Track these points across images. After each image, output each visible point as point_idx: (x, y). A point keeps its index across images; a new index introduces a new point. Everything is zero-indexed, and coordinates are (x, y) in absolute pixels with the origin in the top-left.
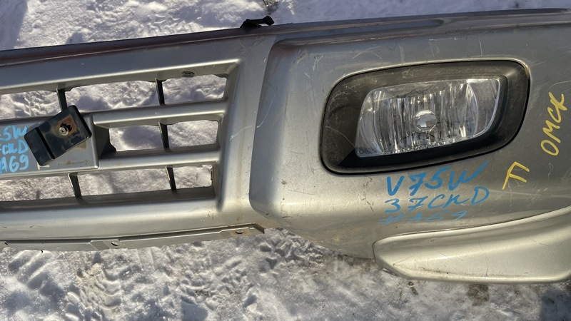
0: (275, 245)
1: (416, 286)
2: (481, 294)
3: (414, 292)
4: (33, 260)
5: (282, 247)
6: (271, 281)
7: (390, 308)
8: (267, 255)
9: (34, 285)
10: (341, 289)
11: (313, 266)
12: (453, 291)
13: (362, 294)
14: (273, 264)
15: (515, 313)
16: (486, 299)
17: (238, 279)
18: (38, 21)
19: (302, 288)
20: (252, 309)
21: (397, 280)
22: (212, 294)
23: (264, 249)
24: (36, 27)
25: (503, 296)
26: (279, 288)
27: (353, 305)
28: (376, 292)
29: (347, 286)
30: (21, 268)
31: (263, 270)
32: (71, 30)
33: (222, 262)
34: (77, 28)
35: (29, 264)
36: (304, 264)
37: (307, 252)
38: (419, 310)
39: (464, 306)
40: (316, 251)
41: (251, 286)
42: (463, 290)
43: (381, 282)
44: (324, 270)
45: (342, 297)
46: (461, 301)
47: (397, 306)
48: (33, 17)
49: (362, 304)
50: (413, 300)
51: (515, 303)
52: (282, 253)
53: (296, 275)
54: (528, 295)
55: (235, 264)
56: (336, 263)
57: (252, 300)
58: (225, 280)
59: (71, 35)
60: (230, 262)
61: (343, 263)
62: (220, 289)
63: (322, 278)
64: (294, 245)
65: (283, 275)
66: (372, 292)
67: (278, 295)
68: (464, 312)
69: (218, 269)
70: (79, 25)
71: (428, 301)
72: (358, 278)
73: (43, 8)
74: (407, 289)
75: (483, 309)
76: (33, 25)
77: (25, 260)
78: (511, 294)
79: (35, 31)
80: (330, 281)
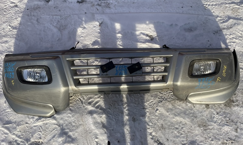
0: (161, 97)
1: (194, 105)
2: (208, 107)
3: (194, 107)
4: (95, 101)
5: (163, 98)
6: (162, 105)
7: (189, 110)
8: (160, 99)
9: (97, 107)
10: (178, 107)
11: (171, 102)
12: (202, 106)
13: (183, 108)
14: (161, 101)
15: (215, 111)
16: (209, 108)
17: (153, 105)
18: (82, 35)
19: (169, 107)
20: (158, 112)
21: (191, 104)
22: (147, 109)
23: (159, 98)
24: (82, 37)
25: (212, 107)
26: (164, 107)
27: (181, 110)
28: (186, 107)
29: (179, 106)
30: (92, 104)
31: (159, 103)
32: (94, 39)
33: (149, 101)
34: (96, 39)
35: (94, 102)
36: (169, 101)
37: (169, 99)
38: (196, 111)
39: (205, 110)
40: (171, 98)
41: (157, 106)
42: (204, 106)
43: (187, 105)
44: (174, 103)
45: (178, 108)
46: (204, 108)
47: (191, 110)
48: (80, 33)
49: (183, 110)
50: (194, 109)
51: (215, 108)
52: (163, 99)
53: (167, 104)
54: (217, 107)
55: (152, 102)
56: (176, 101)
57: (157, 110)
58: (150, 105)
59: (94, 40)
60: (150, 101)
61: (178, 101)
62: (149, 107)
63: (173, 105)
64: (166, 97)
65: (164, 104)
66: (185, 107)
67: (164, 108)
68: (205, 111)
69: (148, 103)
70: (97, 38)
71: (197, 109)
72: (182, 104)
73: (83, 31)
74: (193, 106)
75: (209, 110)
76: (81, 36)
77: (92, 102)
78: (214, 107)
79: (82, 38)
80: (175, 105)
